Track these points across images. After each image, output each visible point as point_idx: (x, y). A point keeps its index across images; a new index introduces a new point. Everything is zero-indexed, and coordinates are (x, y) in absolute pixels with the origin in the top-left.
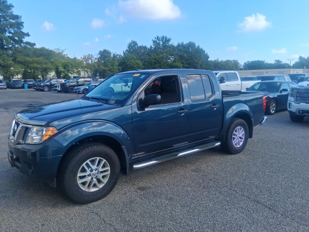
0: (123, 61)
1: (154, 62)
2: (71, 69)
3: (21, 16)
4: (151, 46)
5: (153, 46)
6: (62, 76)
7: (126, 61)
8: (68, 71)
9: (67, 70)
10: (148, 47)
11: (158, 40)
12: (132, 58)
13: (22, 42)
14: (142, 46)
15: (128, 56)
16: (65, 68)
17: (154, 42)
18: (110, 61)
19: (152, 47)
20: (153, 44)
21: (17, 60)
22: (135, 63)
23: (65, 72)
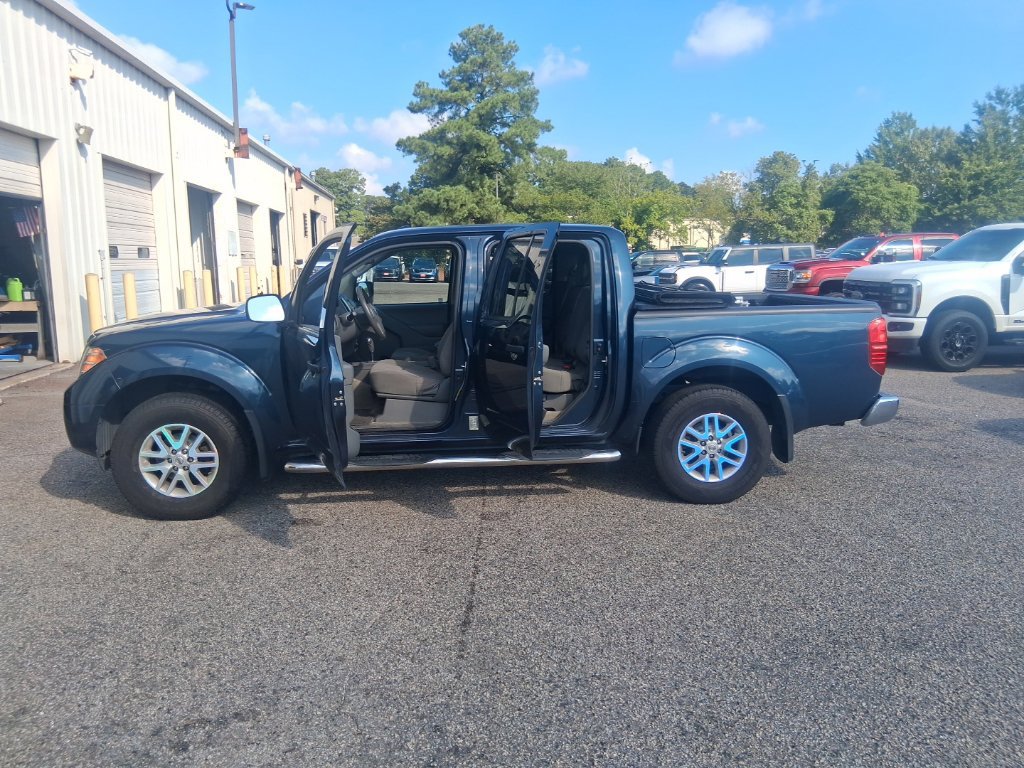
0: (842, 189)
1: (971, 188)
2: (658, 224)
3: (533, 74)
4: (967, 127)
5: (975, 127)
6: (629, 245)
7: (854, 187)
8: (650, 228)
9: (645, 225)
10: (958, 129)
11: (1001, 101)
12: (880, 175)
13: (531, 147)
14: (934, 128)
15: (863, 171)
16: (639, 220)
17: (981, 111)
18: (792, 190)
19: (972, 131)
20: (977, 117)
21: (513, 201)
22: (891, 193)
23: (639, 234)
